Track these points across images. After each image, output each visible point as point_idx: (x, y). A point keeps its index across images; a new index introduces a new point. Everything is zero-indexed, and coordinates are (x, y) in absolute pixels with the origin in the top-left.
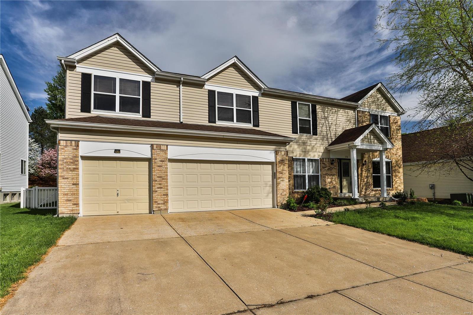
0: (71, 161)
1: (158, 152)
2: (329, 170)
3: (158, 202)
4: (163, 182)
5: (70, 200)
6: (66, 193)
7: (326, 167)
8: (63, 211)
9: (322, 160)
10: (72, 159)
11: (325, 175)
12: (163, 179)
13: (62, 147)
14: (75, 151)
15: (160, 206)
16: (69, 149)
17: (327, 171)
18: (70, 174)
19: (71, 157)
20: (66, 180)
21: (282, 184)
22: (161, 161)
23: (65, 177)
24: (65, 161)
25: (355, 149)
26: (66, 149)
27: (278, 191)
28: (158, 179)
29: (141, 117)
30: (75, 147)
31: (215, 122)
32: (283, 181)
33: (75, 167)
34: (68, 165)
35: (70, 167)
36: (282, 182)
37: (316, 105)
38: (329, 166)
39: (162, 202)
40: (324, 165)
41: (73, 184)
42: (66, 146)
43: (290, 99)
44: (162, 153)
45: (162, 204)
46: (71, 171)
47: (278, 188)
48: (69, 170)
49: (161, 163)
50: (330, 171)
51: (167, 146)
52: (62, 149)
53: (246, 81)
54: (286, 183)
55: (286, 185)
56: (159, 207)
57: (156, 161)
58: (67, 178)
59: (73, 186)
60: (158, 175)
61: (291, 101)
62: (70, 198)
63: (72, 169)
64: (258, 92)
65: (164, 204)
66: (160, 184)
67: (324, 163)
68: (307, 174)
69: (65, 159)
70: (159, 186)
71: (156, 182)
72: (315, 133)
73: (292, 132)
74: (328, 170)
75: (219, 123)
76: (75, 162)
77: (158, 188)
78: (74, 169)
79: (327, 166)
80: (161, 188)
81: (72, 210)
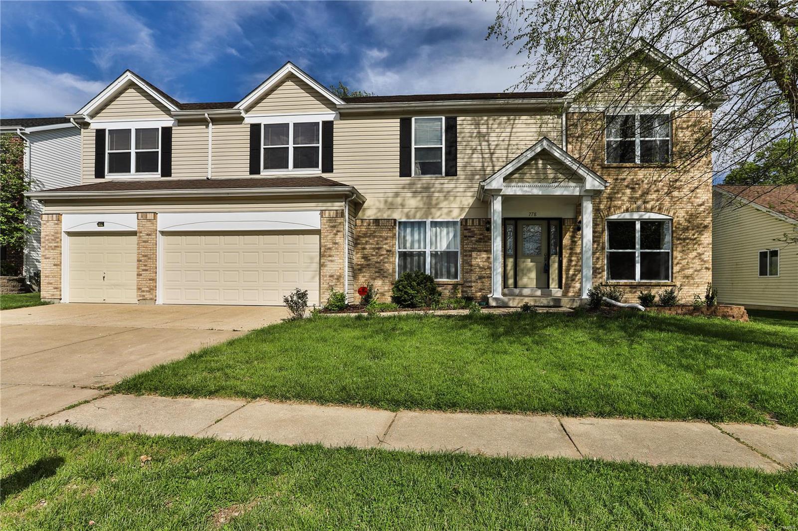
0: (53, 238)
1: (143, 223)
2: (481, 242)
3: (143, 289)
4: (150, 263)
5: (51, 284)
6: (47, 274)
7: (473, 237)
8: (45, 295)
9: (464, 222)
10: (53, 236)
11: (470, 251)
12: (149, 259)
13: (44, 222)
14: (56, 226)
15: (145, 294)
16: (51, 224)
17: (475, 244)
18: (51, 253)
19: (52, 233)
20: (48, 260)
21: (328, 266)
22: (148, 235)
23: (47, 256)
24: (47, 238)
25: (500, 198)
26: (48, 224)
27: (322, 278)
28: (143, 258)
29: (160, 176)
30: (56, 222)
31: (259, 173)
32: (332, 261)
33: (56, 244)
34: (50, 243)
35: (51, 245)
36: (328, 263)
37: (456, 117)
38: (481, 234)
39: (148, 289)
40: (469, 232)
41: (54, 265)
42: (48, 221)
43: (398, 115)
44: (148, 224)
45: (147, 291)
46: (52, 249)
47: (322, 274)
48: (50, 249)
49: (147, 237)
50: (482, 244)
51: (155, 214)
52: (45, 224)
53: (313, 98)
54: (337, 266)
55: (338, 269)
56: (144, 296)
57: (141, 235)
58: (49, 258)
59: (54, 267)
60: (143, 254)
61: (401, 119)
62: (51, 281)
63: (53, 247)
64: (334, 112)
65: (149, 292)
66: (145, 265)
67: (470, 229)
68: (428, 251)
69: (47, 236)
70: (144, 268)
71: (141, 263)
72: (452, 171)
73: (398, 174)
74: (477, 241)
75: (266, 174)
76: (56, 238)
77: (144, 270)
78: (55, 247)
79: (476, 234)
80: (146, 270)
81: (53, 295)
